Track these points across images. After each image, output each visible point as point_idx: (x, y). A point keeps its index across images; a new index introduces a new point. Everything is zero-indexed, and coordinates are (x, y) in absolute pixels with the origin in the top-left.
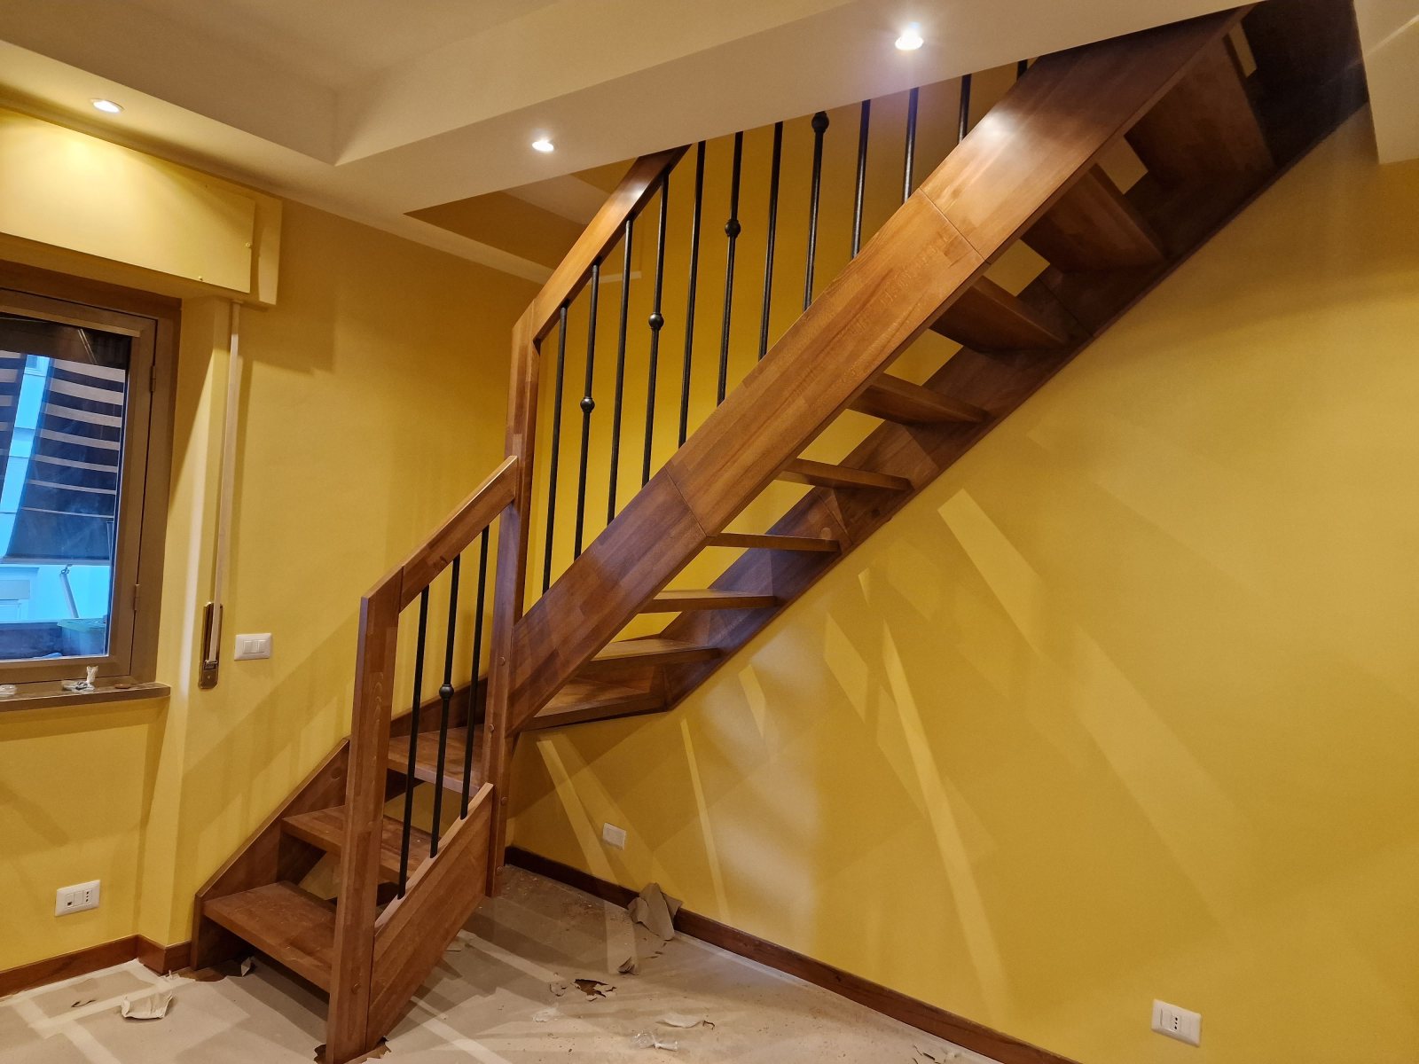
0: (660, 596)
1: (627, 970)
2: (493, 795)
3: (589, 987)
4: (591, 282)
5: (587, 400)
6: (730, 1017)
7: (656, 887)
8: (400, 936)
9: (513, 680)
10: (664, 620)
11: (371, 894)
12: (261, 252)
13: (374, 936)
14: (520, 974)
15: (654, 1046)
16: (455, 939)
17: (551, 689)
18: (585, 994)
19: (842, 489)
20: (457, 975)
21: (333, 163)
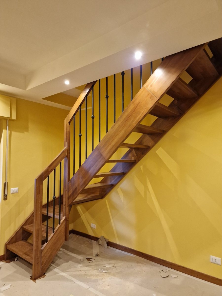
0: (97, 174)
1: (97, 255)
2: (66, 219)
3: (89, 260)
4: (79, 110)
5: (80, 134)
6: (119, 264)
7: (103, 236)
8: (47, 251)
9: (68, 194)
10: (101, 179)
11: (40, 242)
12: (12, 109)
13: (41, 251)
14: (74, 258)
15: (103, 272)
16: (60, 250)
17: (76, 196)
18: (88, 261)
19: (135, 149)
20: (61, 258)
21: (25, 90)
